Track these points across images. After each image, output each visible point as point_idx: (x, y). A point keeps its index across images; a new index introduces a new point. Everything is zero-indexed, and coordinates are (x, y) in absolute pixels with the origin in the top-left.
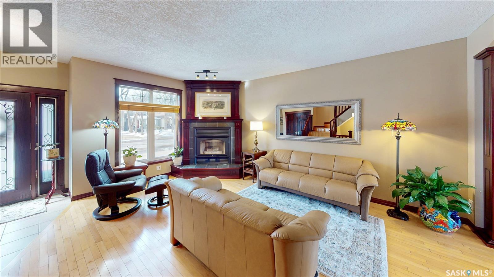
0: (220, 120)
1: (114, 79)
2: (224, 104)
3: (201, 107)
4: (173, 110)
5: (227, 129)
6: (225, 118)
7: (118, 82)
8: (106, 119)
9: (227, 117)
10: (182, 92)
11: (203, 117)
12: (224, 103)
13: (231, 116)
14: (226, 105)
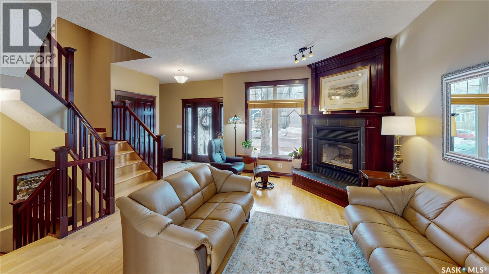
0: (350, 114)
1: (244, 83)
2: (358, 89)
3: (327, 97)
4: (297, 105)
5: (355, 131)
6: (357, 112)
7: (248, 85)
8: (235, 116)
9: (363, 111)
10: (307, 81)
11: (332, 112)
12: (358, 86)
13: (368, 108)
14: (360, 90)
